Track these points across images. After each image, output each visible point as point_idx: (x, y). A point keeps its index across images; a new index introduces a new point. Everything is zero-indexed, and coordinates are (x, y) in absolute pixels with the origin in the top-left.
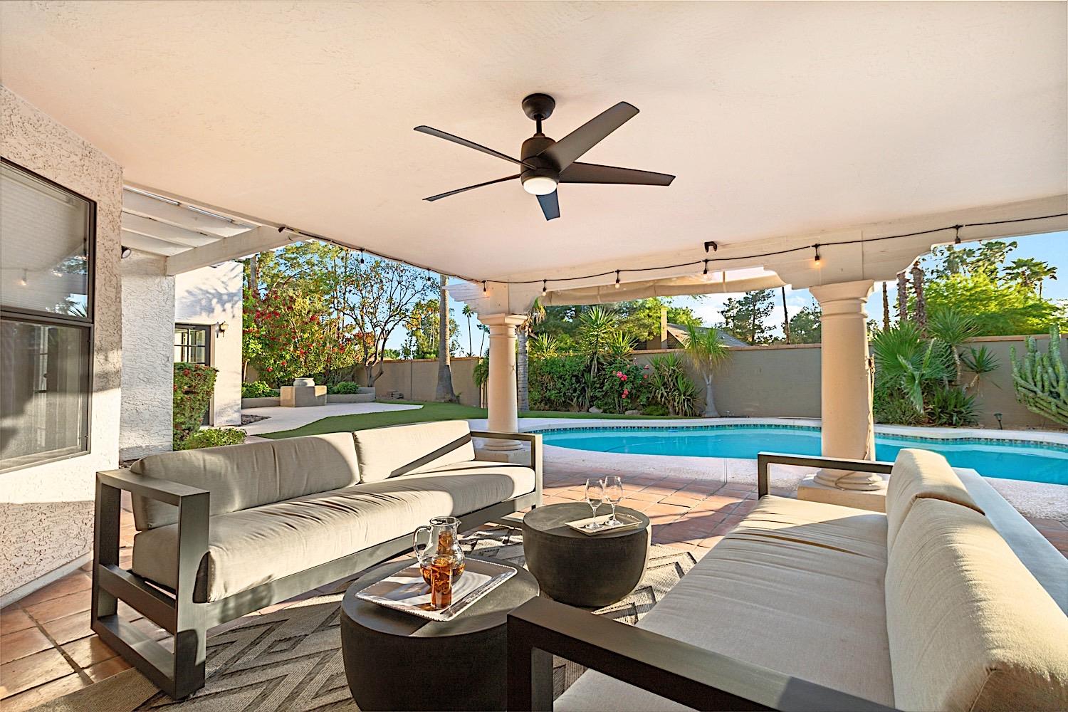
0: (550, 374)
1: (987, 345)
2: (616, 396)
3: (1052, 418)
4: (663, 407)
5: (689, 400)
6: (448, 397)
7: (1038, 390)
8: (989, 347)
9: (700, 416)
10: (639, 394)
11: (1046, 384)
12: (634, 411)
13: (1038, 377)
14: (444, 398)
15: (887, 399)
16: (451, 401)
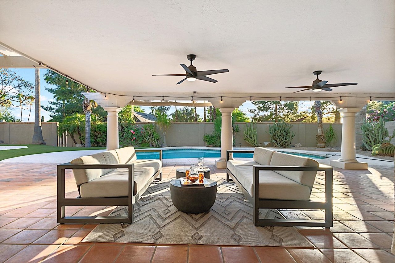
0: (99, 131)
1: (238, 124)
2: (129, 140)
3: (250, 144)
4: (148, 144)
5: (158, 141)
6: (41, 142)
7: (248, 137)
8: (239, 125)
9: (161, 147)
10: (138, 139)
11: (250, 135)
12: (136, 146)
13: (248, 134)
14: (39, 142)
15: (216, 140)
16: (42, 144)
